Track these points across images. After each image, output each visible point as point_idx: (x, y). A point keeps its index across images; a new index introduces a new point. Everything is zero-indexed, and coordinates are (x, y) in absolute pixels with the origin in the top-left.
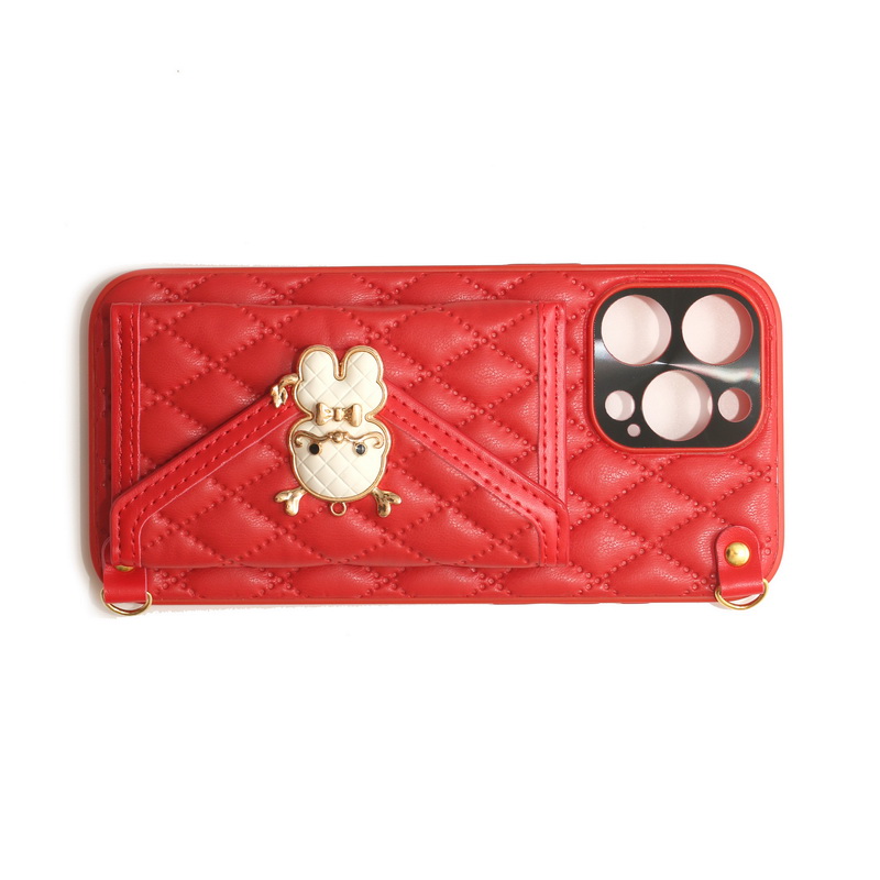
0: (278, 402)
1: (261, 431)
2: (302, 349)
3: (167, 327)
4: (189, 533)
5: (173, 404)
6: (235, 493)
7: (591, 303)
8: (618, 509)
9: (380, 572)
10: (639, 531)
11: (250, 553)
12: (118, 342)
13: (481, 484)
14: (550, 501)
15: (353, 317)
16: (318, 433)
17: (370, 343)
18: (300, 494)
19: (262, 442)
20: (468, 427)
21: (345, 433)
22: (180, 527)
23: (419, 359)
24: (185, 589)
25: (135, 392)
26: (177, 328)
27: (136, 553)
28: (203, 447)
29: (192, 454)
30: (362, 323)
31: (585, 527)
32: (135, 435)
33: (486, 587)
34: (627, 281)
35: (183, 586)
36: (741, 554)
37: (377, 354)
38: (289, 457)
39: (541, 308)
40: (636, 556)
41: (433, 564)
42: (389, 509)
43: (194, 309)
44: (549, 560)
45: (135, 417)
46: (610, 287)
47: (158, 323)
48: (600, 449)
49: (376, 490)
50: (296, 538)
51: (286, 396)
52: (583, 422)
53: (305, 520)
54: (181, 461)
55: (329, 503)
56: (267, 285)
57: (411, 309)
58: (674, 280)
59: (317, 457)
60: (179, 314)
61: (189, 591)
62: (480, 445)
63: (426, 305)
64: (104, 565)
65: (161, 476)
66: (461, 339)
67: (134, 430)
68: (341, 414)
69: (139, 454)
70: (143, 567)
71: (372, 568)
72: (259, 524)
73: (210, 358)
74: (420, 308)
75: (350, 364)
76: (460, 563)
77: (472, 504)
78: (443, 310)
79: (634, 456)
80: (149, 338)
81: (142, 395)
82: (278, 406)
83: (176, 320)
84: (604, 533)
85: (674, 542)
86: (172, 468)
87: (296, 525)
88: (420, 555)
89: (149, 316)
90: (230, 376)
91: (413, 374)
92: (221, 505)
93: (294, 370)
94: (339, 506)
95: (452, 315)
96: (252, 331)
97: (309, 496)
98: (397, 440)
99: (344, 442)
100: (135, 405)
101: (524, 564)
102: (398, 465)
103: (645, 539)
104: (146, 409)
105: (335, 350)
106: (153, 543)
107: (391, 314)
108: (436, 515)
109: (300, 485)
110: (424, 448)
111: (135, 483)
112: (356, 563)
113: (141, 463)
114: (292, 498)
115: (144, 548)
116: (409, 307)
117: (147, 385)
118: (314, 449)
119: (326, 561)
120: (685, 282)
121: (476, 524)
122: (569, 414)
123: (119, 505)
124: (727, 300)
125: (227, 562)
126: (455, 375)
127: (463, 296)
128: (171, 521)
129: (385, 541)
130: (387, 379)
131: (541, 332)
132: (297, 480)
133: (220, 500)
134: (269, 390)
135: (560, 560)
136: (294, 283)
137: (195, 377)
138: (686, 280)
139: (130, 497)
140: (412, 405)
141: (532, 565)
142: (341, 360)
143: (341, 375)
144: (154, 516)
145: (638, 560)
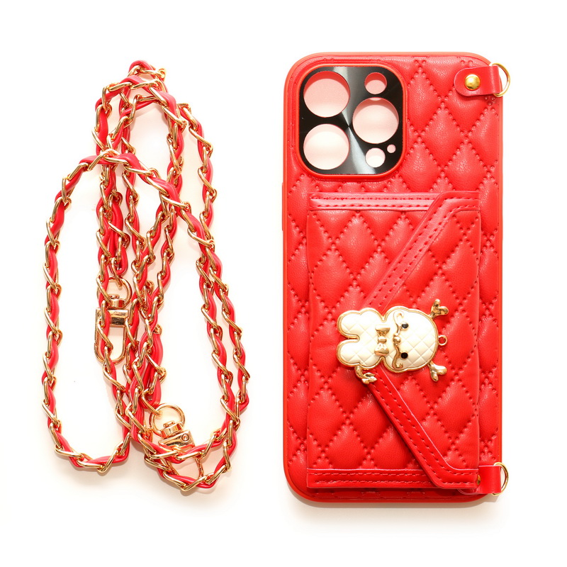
0: (373, 379)
1: (391, 390)
2: (338, 364)
3: (323, 451)
4: (457, 438)
5: (373, 447)
6: (432, 408)
7: (308, 176)
8: (442, 159)
9: (482, 314)
10: (457, 145)
11: (470, 398)
12: (332, 484)
13: (427, 247)
14: (438, 203)
15: (317, 330)
16: (393, 353)
17: (335, 319)
18: (434, 366)
19: (398, 389)
20: (389, 256)
21: (395, 336)
22: (453, 443)
23: (345, 288)
24: (491, 440)
25: (365, 472)
26: (324, 445)
27: (470, 472)
28: (401, 428)
29: (406, 435)
30: (322, 325)
31: (454, 181)
32: (393, 472)
33: (492, 246)
34: (294, 152)
35: (490, 442)
36: (472, 79)
37: (342, 315)
38: (409, 373)
39: (312, 209)
40: (473, 148)
41: (478, 279)
42: (443, 307)
43: (311, 434)
44: (476, 204)
45: (381, 472)
46: (298, 164)
47: (319, 457)
48: (403, 171)
49: (431, 316)
50: (461, 369)
51: (369, 373)
52: (385, 182)
53: (450, 362)
54: (410, 442)
55: (439, 347)
56: (295, 386)
57: (313, 292)
58: (294, 122)
59: (409, 354)
60: (315, 443)
61: (493, 438)
62: (402, 248)
63: (309, 283)
64: (476, 493)
65: (420, 455)
66: (332, 259)
67: (389, 473)
68: (382, 338)
69: (406, 470)
70: (478, 468)
71: (480, 320)
72: (451, 393)
73: (344, 423)
74: (312, 287)
75: (349, 332)
76: (478, 262)
77: (440, 253)
78: (313, 272)
79: (408, 148)
80: (330, 463)
81: (367, 467)
82: (375, 379)
83: (319, 445)
84: (458, 169)
85: (464, 123)
86: (415, 448)
87: (453, 368)
88: (472, 288)
89: (315, 463)
90: (356, 410)
91: (354, 291)
92: (440, 417)
93: (353, 368)
94: (441, 340)
95: (316, 266)
96: (325, 396)
97: (434, 359)
98: (398, 302)
99: (400, 336)
100: (373, 472)
101: (479, 221)
102: (414, 302)
103: (462, 142)
104: (376, 465)
105: (339, 341)
106: (464, 461)
107: (316, 306)
108: (447, 277)
109: (426, 365)
110: (404, 284)
111: (425, 472)
112: (477, 330)
113: (410, 469)
114: (435, 370)
115: (467, 467)
116: (311, 294)
117: (360, 464)
118: (405, 356)
119: (476, 349)
120: (295, 115)
121: (453, 251)
122: (381, 191)
123: (439, 483)
124: (307, 88)
125: (476, 413)
126: (356, 264)
127: (303, 260)
128: (449, 449)
129: (464, 311)
130: (358, 308)
131: (328, 208)
132: (424, 367)
133: (436, 417)
134: (365, 385)
135: (476, 197)
136: (294, 368)
137: (355, 433)
138: (294, 114)
139: (433, 475)
140: (375, 293)
141: (479, 215)
142: (347, 339)
143: (357, 338)
144: (445, 459)
145: (475, 146)
